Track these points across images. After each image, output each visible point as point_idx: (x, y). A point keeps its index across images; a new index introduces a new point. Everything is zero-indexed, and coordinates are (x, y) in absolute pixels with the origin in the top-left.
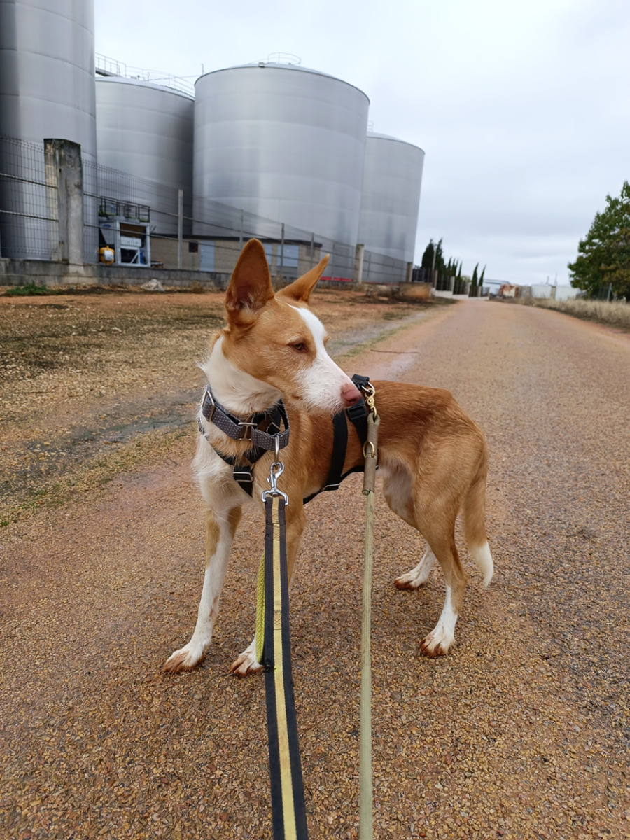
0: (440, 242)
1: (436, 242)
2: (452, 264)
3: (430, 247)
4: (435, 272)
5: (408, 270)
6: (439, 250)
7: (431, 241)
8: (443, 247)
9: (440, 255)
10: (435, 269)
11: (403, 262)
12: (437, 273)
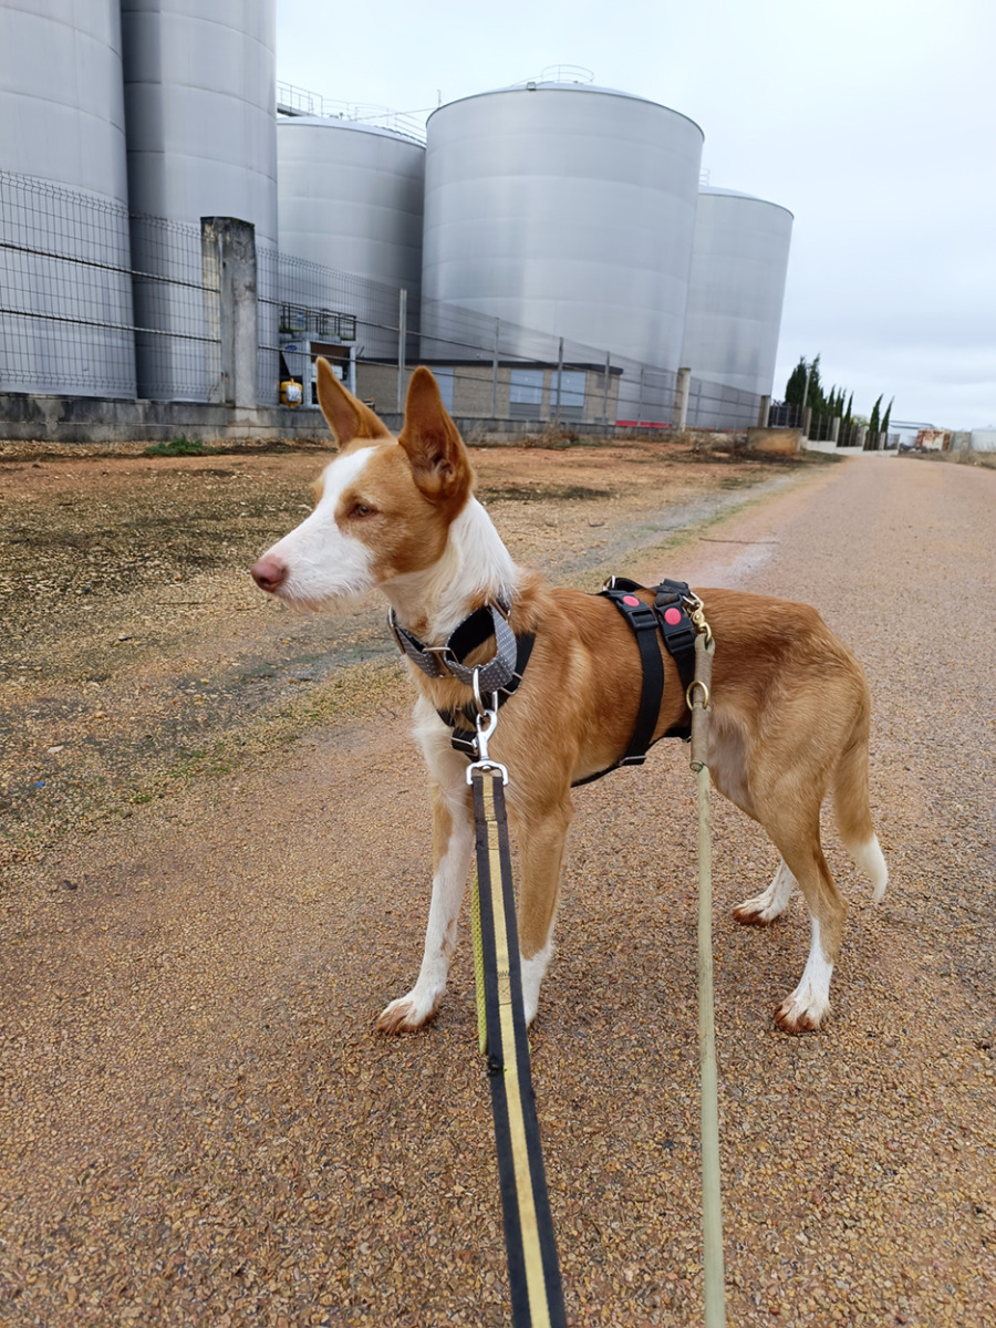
0: (817, 360)
1: (809, 361)
2: (835, 397)
3: (801, 370)
4: (807, 410)
5: (763, 407)
6: (815, 374)
7: (802, 359)
8: (821, 369)
9: (817, 382)
10: (807, 405)
11: (754, 395)
12: (810, 410)
